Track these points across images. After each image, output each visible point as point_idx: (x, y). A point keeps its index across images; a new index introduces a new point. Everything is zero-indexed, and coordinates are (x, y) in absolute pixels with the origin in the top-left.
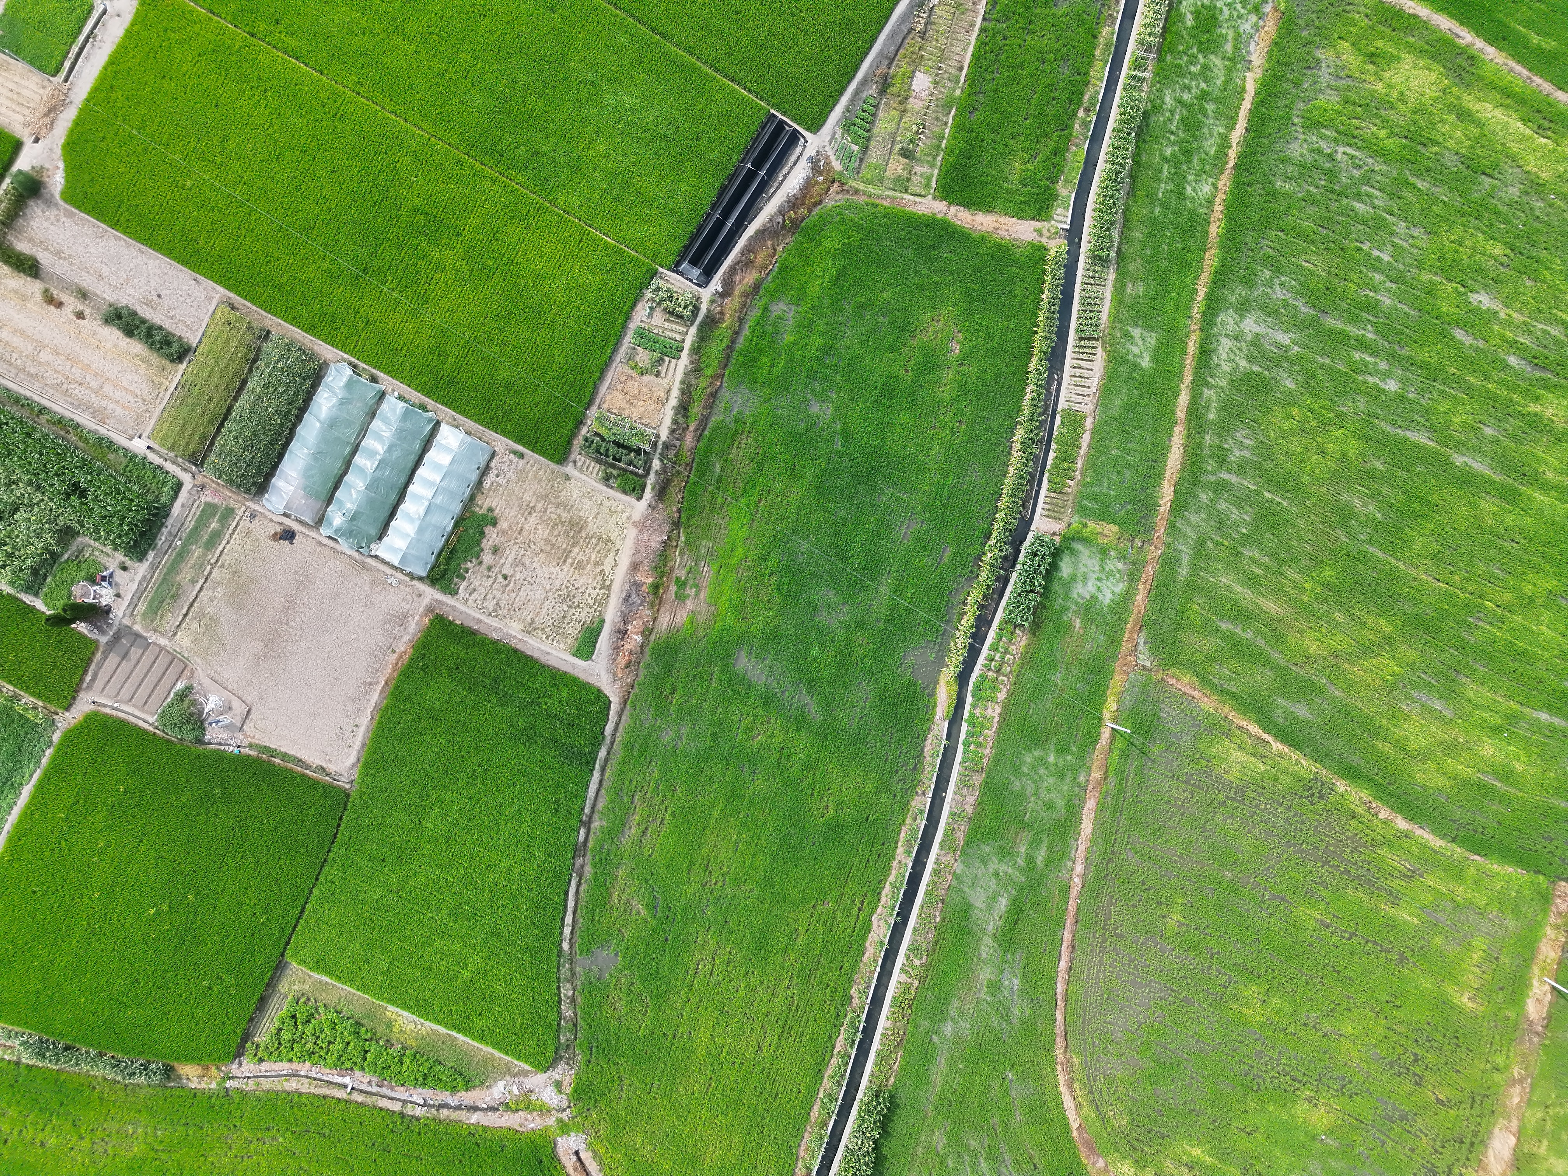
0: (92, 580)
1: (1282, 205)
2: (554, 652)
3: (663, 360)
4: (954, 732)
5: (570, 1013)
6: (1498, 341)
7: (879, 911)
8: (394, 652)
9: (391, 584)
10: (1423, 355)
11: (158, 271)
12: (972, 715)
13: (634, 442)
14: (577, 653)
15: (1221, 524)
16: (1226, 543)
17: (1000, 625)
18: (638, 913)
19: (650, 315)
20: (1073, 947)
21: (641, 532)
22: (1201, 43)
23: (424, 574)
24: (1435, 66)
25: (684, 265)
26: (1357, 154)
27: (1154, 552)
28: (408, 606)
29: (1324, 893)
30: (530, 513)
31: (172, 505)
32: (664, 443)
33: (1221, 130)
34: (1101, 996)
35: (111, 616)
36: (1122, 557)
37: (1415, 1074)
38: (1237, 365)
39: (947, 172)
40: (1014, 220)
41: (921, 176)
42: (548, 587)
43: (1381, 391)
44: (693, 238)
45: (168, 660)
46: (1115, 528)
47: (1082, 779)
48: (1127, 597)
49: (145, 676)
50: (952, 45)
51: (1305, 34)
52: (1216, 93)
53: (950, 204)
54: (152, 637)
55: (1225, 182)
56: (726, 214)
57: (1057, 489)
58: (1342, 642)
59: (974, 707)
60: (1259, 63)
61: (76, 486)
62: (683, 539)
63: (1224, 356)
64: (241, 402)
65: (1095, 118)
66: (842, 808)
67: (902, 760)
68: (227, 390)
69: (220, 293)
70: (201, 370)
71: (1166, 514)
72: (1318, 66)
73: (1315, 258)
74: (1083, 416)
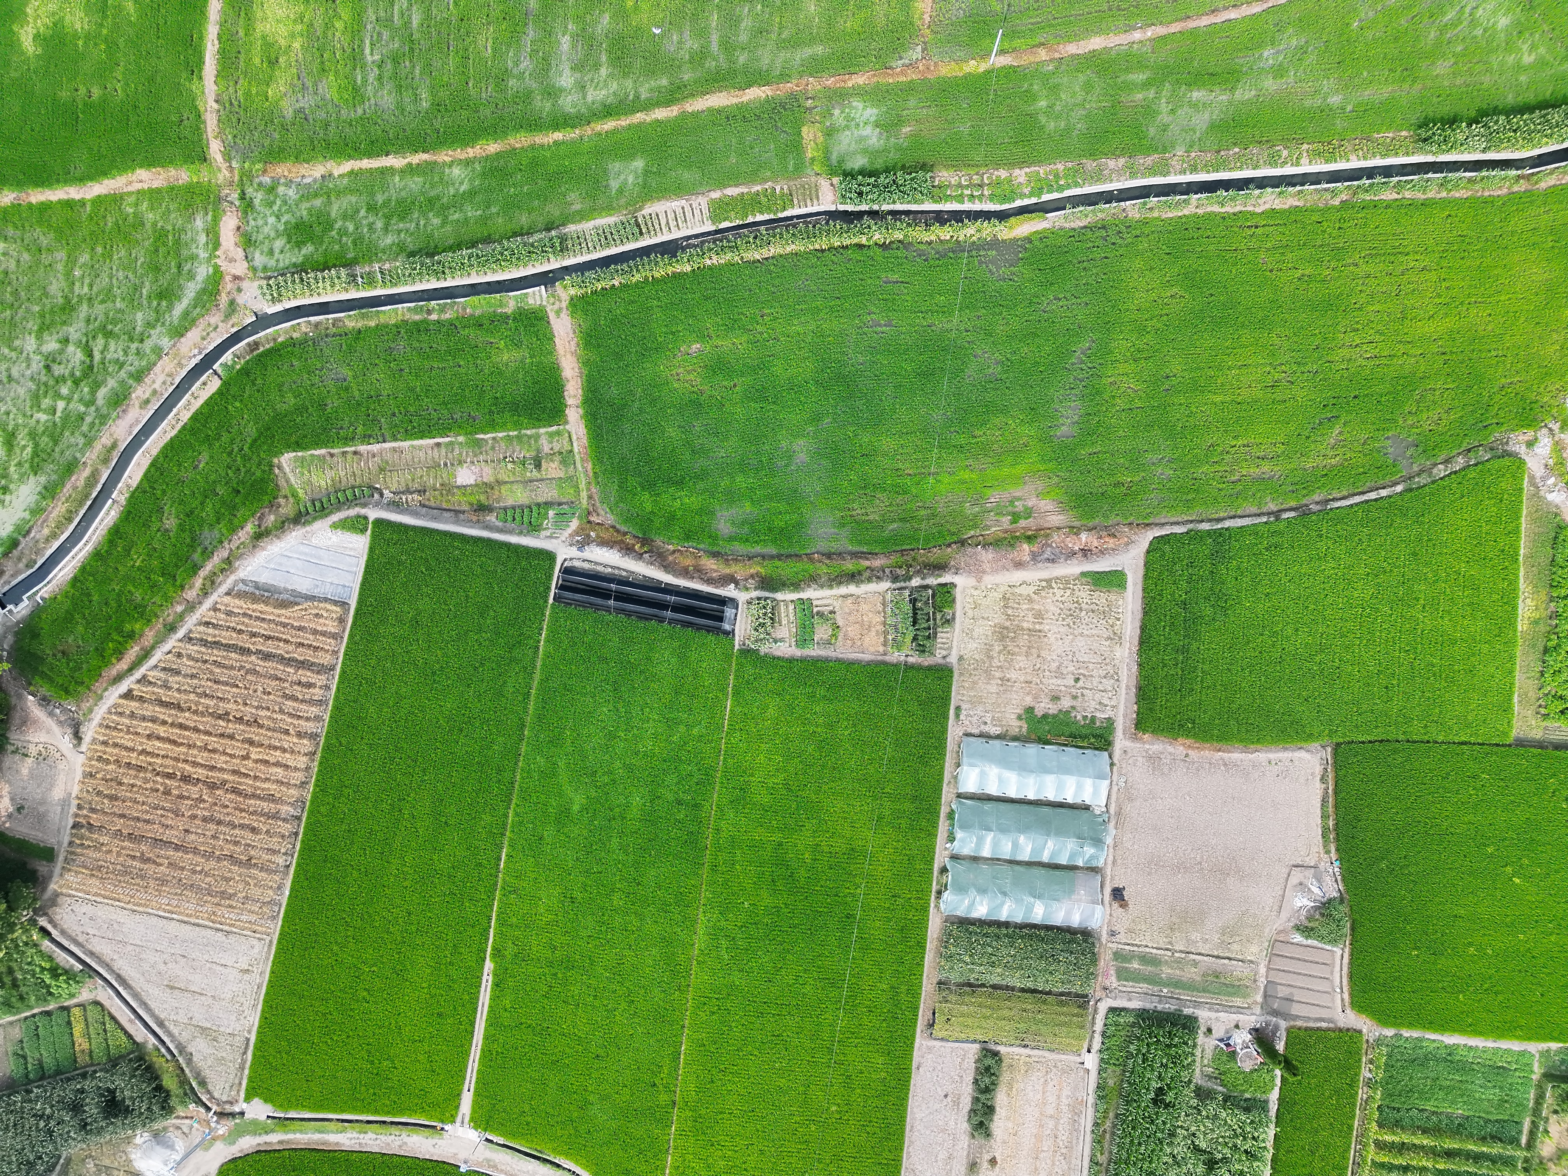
0: (1234, 1053)
1: (443, 94)
2: (1130, 607)
3: (818, 613)
4: (1053, 206)
5: (1461, 460)
7: (1251, 208)
8: (1187, 755)
9: (1126, 782)
11: (924, 1106)
12: (1031, 195)
13: (907, 608)
14: (1122, 586)
15: (762, 31)
16: (778, 19)
17: (935, 202)
18: (1340, 433)
19: (782, 640)
20: (1213, 11)
21: (984, 572)
22: (325, 230)
25: (726, 626)
26: (368, 42)
27: (814, 85)
28: (1140, 759)
30: (1008, 680)
31: (1133, 1010)
32: (893, 582)
33: (397, 179)
35: (1258, 1026)
36: (827, 113)
38: (608, 76)
39: (538, 420)
40: (557, 340)
41: (551, 442)
42: (1071, 637)
44: (698, 628)
45: (1277, 959)
46: (804, 130)
47: (1051, 67)
48: (864, 93)
49: (1300, 974)
50: (420, 462)
51: (276, 134)
52: (363, 197)
53: (566, 406)
54: (1262, 982)
55: (444, 156)
56: (664, 606)
57: (788, 200)
59: (1022, 196)
60: (321, 168)
61: (1155, 1101)
62: (972, 533)
63: (604, 92)
64: (1016, 982)
65: (433, 302)
66: (1168, 281)
67: (1099, 242)
68: (1009, 999)
69: (920, 1041)
70: (1001, 1029)
71: (775, 87)
72: (301, 110)
73: (481, 43)
74: (712, 203)
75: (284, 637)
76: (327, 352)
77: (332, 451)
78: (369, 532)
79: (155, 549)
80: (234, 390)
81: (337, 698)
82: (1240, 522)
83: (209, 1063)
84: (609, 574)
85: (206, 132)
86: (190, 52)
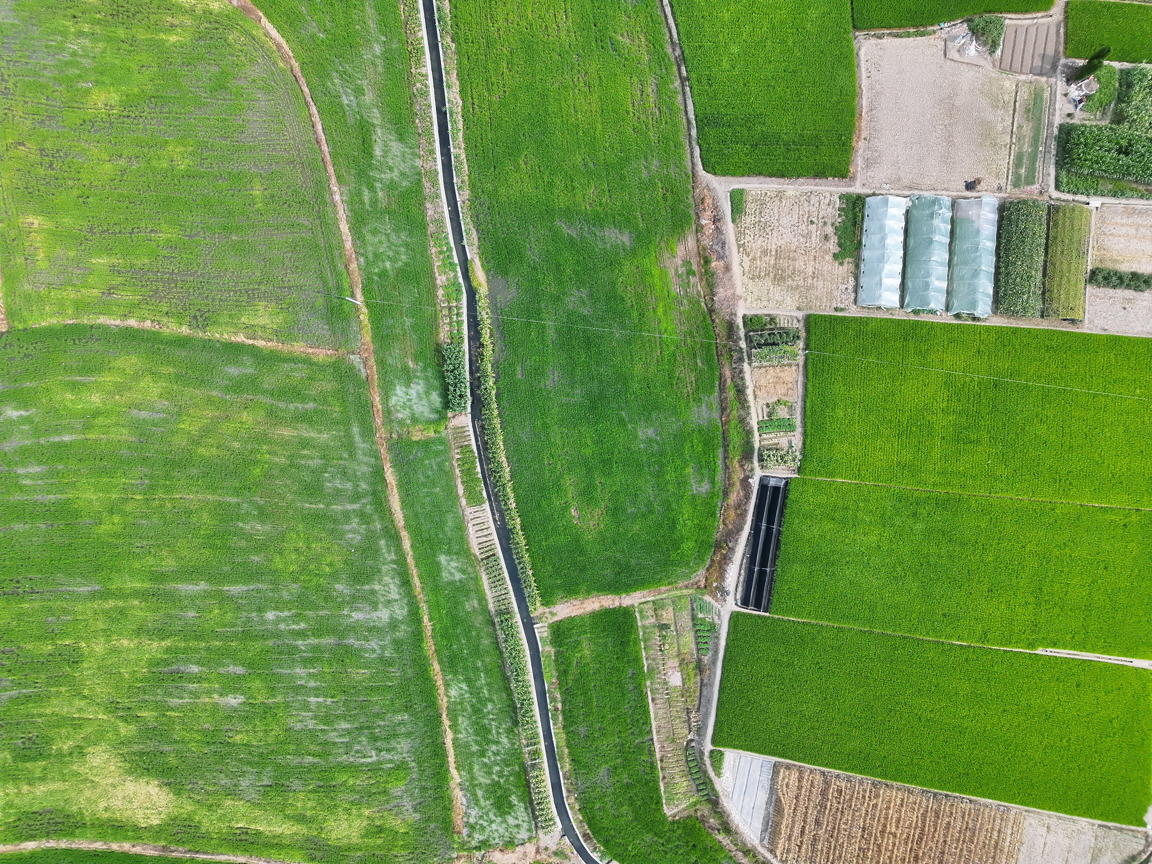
0: (1088, 97)
1: (398, 704)
2: (757, 186)
3: (768, 416)
4: (461, 254)
6: (212, 677)
7: (460, 109)
8: (865, 139)
9: (886, 184)
10: (258, 645)
11: (1133, 325)
12: (454, 271)
13: (765, 350)
14: (741, 192)
15: (344, 473)
16: (335, 461)
17: (463, 341)
18: (622, 35)
19: (790, 442)
20: (318, 142)
21: (734, 294)
22: (500, 787)
23: (868, 199)
24: (336, 843)
25: (782, 484)
26: (362, 760)
27: (382, 433)
28: (869, 174)
29: (164, 253)
30: (814, 273)
31: (1057, 171)
32: (744, 361)
33: (460, 736)
35: (1064, 79)
36: (401, 422)
37: (47, 156)
38: (380, 584)
39: (632, 626)
40: (573, 615)
41: (648, 617)
42: (780, 228)
43: (276, 608)
44: (784, 505)
45: (1014, 67)
46: (414, 439)
47: (362, 260)
48: (386, 397)
49: (1024, 50)
50: (666, 713)
51: (433, 825)
52: (475, 759)
53: (621, 606)
54: (1031, 77)
55: (443, 702)
56: (769, 530)
57: (465, 448)
58: (228, 428)
59: (456, 277)
60: (455, 791)
61: (1127, 154)
62: (703, 304)
63: (392, 586)
64: (1041, 260)
65: (549, 706)
66: (515, 167)
67: (488, 219)
68: (1053, 264)
69: (1085, 329)
70: (1077, 269)
71: (384, 463)
72: (414, 808)
73: (360, 678)
74: (469, 504)
75: (804, 811)
76: (588, 784)
77: (661, 778)
78: (722, 749)
80: (620, 850)
81: (846, 769)
82: (690, 107)
83: (1118, 854)
84: (745, 573)
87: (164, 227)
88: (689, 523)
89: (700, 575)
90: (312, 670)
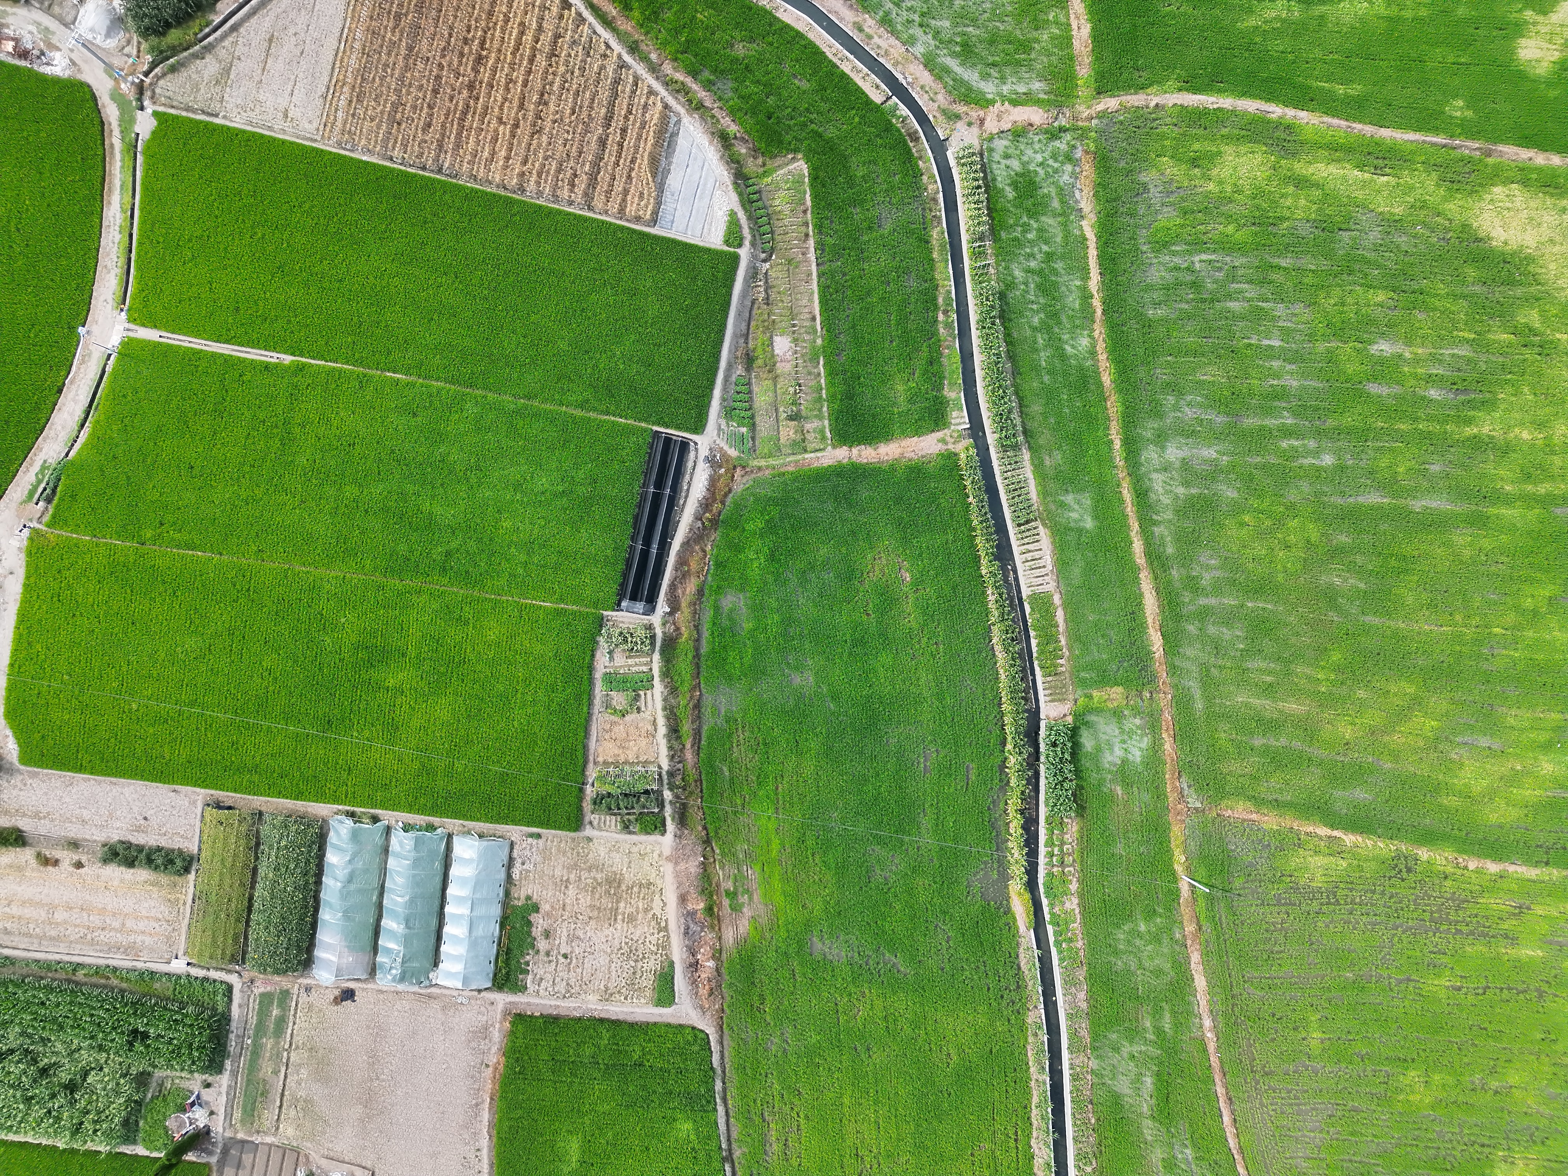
0: (184, 1110)
1: (1161, 331)
2: (637, 1010)
3: (639, 696)
4: (1042, 936)
7: (1035, 1134)
8: (487, 1066)
9: (462, 1004)
10: (1347, 420)
11: (135, 796)
12: (1053, 915)
13: (640, 787)
14: (659, 1003)
15: (1217, 648)
16: (1229, 664)
17: (1047, 819)
19: (611, 659)
20: (1230, 1099)
21: (676, 863)
22: (1028, 211)
23: (489, 985)
24: (1256, 147)
25: (626, 603)
26: (1213, 257)
27: (1164, 700)
28: (485, 1018)
29: (1444, 959)
30: (566, 887)
31: (229, 1010)
32: (668, 772)
33: (1078, 283)
34: (1273, 1136)
35: (212, 1135)
36: (1136, 712)
38: (1176, 495)
39: (837, 419)
40: (916, 439)
41: (814, 431)
42: (609, 950)
43: (1318, 469)
44: (625, 575)
45: (280, 1154)
46: (1120, 689)
47: (1178, 936)
48: (1156, 746)
50: (797, 300)
51: (1122, 164)
52: (1060, 249)
53: (850, 447)
54: (257, 1139)
55: (1099, 330)
56: (647, 542)
57: (1051, 672)
58: (1374, 718)
59: (1052, 905)
60: (1089, 209)
61: (135, 1031)
62: (718, 851)
63: (1161, 490)
64: (259, 892)
65: (955, 316)
66: (964, 1051)
67: (1003, 983)
68: (242, 884)
69: (202, 794)
70: (211, 877)
71: (1163, 660)
72: (1146, 189)
73: (1211, 369)
74: (1049, 596)
75: (622, 161)
76: (907, 209)
77: (809, 212)
78: (726, 248)
79: (713, 34)
80: (871, 117)
81: (559, 212)
82: (722, 1122)
83: (194, 76)
84: (682, 487)
85: (1126, 94)
86: (1206, 81)
87: (1442, 994)
88: (752, 556)
89: (741, 484)
90: (1275, 382)
